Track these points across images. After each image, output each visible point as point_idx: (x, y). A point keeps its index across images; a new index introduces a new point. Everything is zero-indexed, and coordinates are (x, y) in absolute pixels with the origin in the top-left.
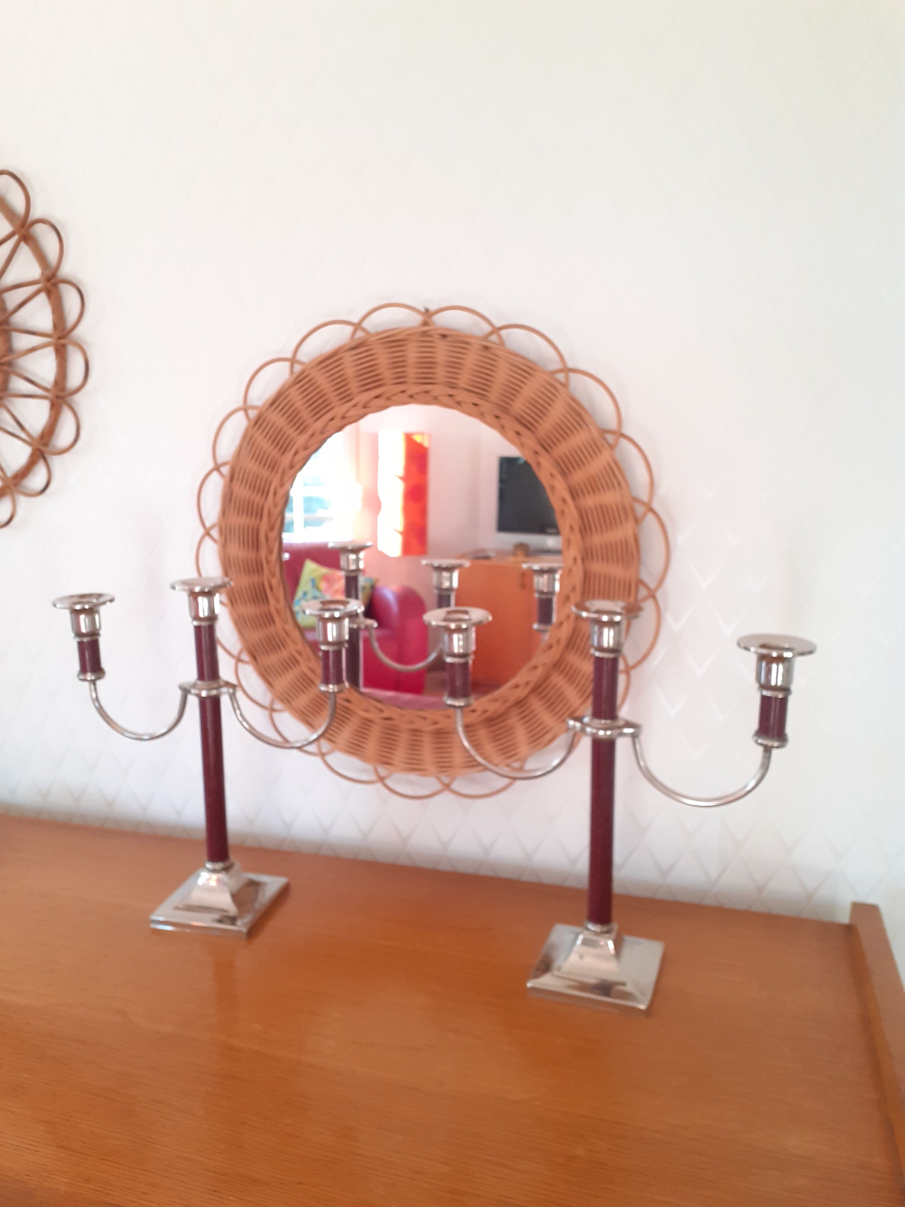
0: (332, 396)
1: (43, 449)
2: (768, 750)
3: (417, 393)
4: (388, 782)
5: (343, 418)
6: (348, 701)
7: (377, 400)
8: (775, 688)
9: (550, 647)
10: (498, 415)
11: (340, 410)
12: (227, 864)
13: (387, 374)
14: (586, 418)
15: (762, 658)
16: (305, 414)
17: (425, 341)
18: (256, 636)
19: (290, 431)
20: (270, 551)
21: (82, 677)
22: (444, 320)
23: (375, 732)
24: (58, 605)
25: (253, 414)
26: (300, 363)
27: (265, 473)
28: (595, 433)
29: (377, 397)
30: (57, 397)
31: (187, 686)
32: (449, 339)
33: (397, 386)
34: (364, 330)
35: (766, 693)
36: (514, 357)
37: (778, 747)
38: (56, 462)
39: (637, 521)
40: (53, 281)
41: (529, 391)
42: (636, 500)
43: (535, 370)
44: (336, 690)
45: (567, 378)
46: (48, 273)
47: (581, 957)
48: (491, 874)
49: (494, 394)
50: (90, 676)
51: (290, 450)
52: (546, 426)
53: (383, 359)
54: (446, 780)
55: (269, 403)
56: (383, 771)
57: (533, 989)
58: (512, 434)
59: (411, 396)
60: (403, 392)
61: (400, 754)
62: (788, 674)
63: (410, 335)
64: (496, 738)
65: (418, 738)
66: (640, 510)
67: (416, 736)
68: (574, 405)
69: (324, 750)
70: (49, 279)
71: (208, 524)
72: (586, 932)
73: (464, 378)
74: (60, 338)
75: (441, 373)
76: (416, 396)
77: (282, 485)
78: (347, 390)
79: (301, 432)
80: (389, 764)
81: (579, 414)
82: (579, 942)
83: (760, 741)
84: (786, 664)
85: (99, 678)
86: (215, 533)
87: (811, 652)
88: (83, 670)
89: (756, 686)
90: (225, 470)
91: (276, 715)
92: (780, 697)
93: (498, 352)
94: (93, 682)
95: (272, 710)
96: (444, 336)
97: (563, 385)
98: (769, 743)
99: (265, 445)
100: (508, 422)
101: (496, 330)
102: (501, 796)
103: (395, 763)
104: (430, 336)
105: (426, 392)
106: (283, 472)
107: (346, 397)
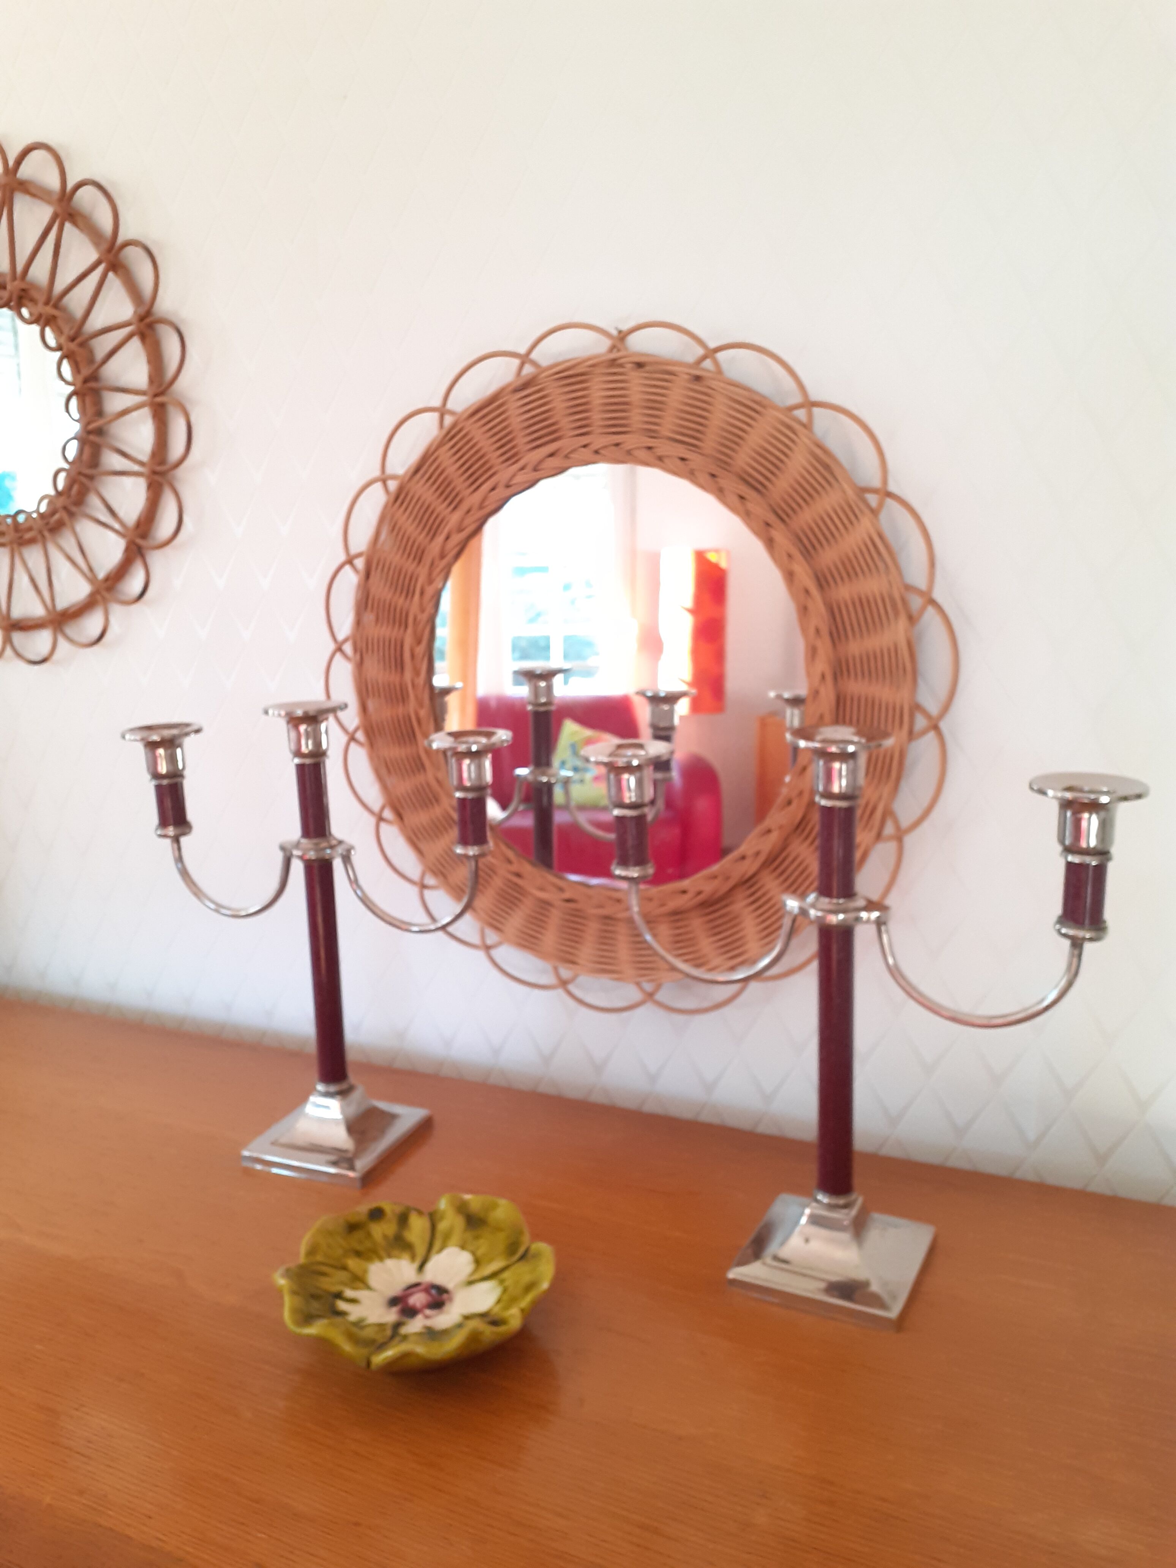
0: (494, 457)
1: (140, 541)
2: (1077, 944)
3: (605, 447)
4: (571, 987)
5: (508, 486)
6: (518, 875)
7: (551, 459)
8: (1087, 852)
9: (789, 803)
10: (714, 472)
11: (504, 474)
12: (344, 1086)
13: (565, 423)
14: (837, 472)
15: (1066, 805)
16: (460, 483)
17: (615, 374)
18: (403, 786)
19: (441, 508)
20: (417, 672)
21: (159, 832)
22: (640, 343)
23: (555, 917)
24: (128, 737)
25: (393, 485)
26: (452, 413)
27: (410, 566)
28: (850, 492)
29: (552, 455)
30: (154, 473)
31: (288, 846)
32: (647, 368)
33: (580, 438)
34: (534, 363)
35: (1070, 858)
36: (732, 388)
37: (1091, 940)
38: (156, 559)
39: (912, 619)
40: (148, 320)
41: (755, 438)
42: (909, 588)
43: (764, 407)
44: (477, 853)
45: (810, 416)
46: (142, 310)
47: (807, 1240)
48: (715, 1121)
49: (710, 442)
50: (171, 831)
51: (442, 532)
52: (781, 486)
53: (559, 402)
54: (648, 987)
55: (412, 470)
56: (565, 972)
57: (734, 1282)
58: (735, 500)
59: (597, 452)
60: (585, 446)
61: (587, 951)
62: (1106, 828)
63: (593, 366)
64: (715, 930)
65: (610, 928)
66: (916, 602)
67: (608, 925)
68: (818, 451)
69: (489, 942)
70: (142, 319)
71: (340, 637)
72: (814, 1204)
73: (668, 424)
74: (156, 395)
75: (636, 418)
76: (602, 452)
77: (430, 581)
78: (513, 447)
79: (455, 508)
80: (573, 962)
81: (827, 467)
82: (804, 1220)
83: (1064, 931)
84: (1103, 814)
85: (184, 834)
86: (348, 648)
87: (1139, 796)
88: (164, 823)
89: (1059, 848)
90: (360, 563)
91: (427, 893)
92: (1094, 865)
93: (714, 384)
94: (176, 840)
95: (423, 887)
96: (640, 365)
97: (804, 426)
98: (1080, 933)
99: (410, 527)
100: (729, 483)
101: (711, 353)
102: (726, 1011)
103: (580, 961)
104: (621, 366)
105: (617, 445)
106: (432, 564)
107: (511, 457)
